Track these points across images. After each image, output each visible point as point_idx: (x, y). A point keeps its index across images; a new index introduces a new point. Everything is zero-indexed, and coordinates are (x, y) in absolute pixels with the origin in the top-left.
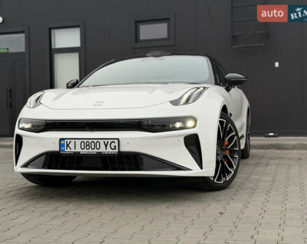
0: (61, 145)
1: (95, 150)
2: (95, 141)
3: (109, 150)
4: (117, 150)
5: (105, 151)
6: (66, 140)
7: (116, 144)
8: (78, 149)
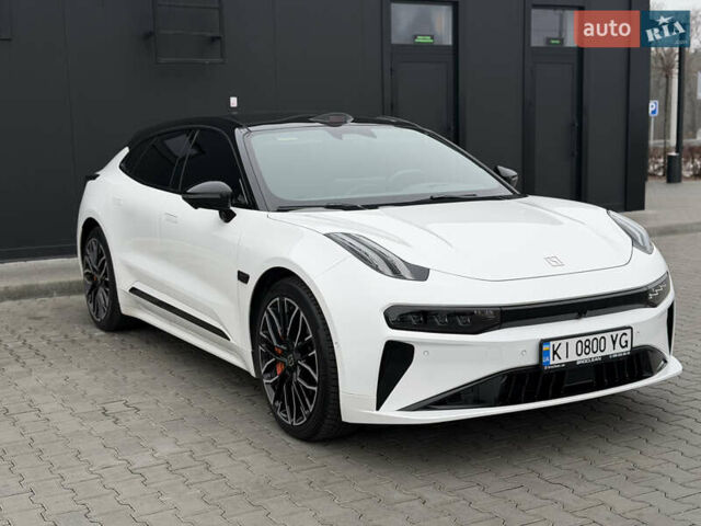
0: (541, 353)
1: (599, 354)
2: (599, 336)
3: (619, 349)
4: (628, 348)
5: (613, 352)
6: (552, 343)
7: (628, 338)
8: (573, 357)
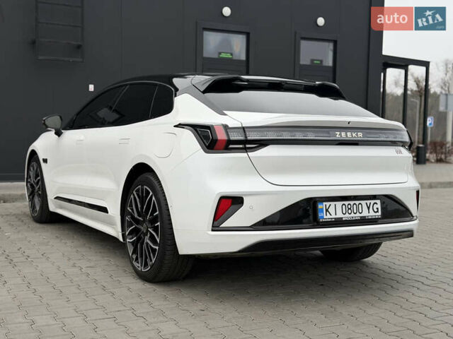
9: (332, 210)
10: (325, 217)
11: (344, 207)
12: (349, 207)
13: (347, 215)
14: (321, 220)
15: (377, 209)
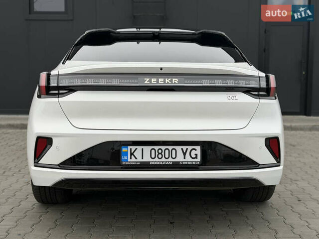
9: (138, 154)
10: (129, 160)
11: (153, 151)
12: (160, 151)
13: (156, 159)
14: (124, 163)
15: (196, 155)
